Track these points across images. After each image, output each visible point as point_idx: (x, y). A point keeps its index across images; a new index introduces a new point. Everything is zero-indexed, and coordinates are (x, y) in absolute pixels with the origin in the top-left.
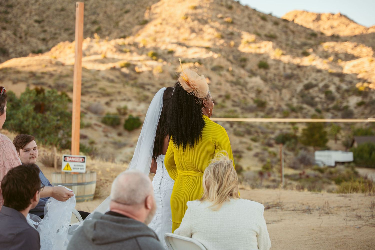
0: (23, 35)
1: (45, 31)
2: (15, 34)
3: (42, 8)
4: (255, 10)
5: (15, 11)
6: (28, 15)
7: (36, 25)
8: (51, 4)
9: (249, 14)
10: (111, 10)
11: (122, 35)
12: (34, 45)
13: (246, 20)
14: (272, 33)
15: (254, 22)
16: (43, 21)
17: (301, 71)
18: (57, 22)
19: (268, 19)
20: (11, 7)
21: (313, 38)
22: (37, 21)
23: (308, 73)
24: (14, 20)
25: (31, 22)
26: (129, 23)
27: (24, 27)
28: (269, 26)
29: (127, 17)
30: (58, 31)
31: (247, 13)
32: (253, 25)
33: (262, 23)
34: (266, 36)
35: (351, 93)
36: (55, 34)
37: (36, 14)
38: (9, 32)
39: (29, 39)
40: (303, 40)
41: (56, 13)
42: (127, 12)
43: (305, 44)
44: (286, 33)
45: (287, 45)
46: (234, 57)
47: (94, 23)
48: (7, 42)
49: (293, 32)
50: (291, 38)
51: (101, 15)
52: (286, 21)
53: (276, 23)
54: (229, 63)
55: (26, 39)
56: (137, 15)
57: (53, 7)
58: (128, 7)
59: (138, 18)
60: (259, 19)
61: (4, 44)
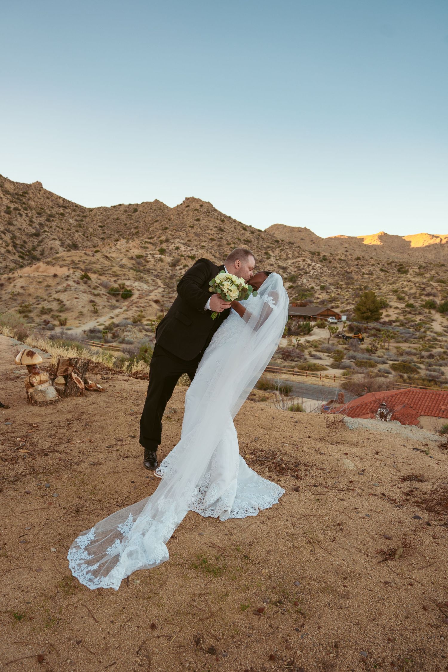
0: (89, 235)
1: (105, 233)
2: (84, 235)
3: (105, 218)
4: (240, 223)
5: (88, 219)
6: (95, 222)
7: (99, 228)
8: (111, 215)
9: (235, 226)
10: (149, 219)
11: (150, 236)
12: (95, 242)
13: (233, 229)
14: (249, 239)
15: (238, 231)
16: (104, 226)
17: (261, 264)
18: (113, 227)
19: (247, 229)
20: (85, 217)
21: (276, 244)
22: (100, 226)
23: (265, 266)
24: (86, 225)
25: (96, 227)
26: (156, 228)
27: (91, 230)
28: (248, 234)
29: (156, 224)
30: (112, 233)
31: (233, 225)
32: (236, 233)
33: (243, 231)
34: (244, 240)
35: (287, 280)
36: (111, 235)
37: (100, 222)
38: (80, 234)
39: (93, 238)
40: (268, 244)
41: (113, 221)
42: (156, 221)
43: (269, 247)
44: (258, 239)
45: (257, 247)
46: (220, 253)
47: (136, 228)
48: (78, 240)
49: (263, 239)
50: (261, 242)
51: (141, 223)
52: (260, 231)
53: (253, 233)
54: (213, 257)
55: (91, 238)
56: (162, 224)
57: (112, 217)
58: (158, 218)
59: (162, 225)
60: (241, 229)
61: (76, 241)
